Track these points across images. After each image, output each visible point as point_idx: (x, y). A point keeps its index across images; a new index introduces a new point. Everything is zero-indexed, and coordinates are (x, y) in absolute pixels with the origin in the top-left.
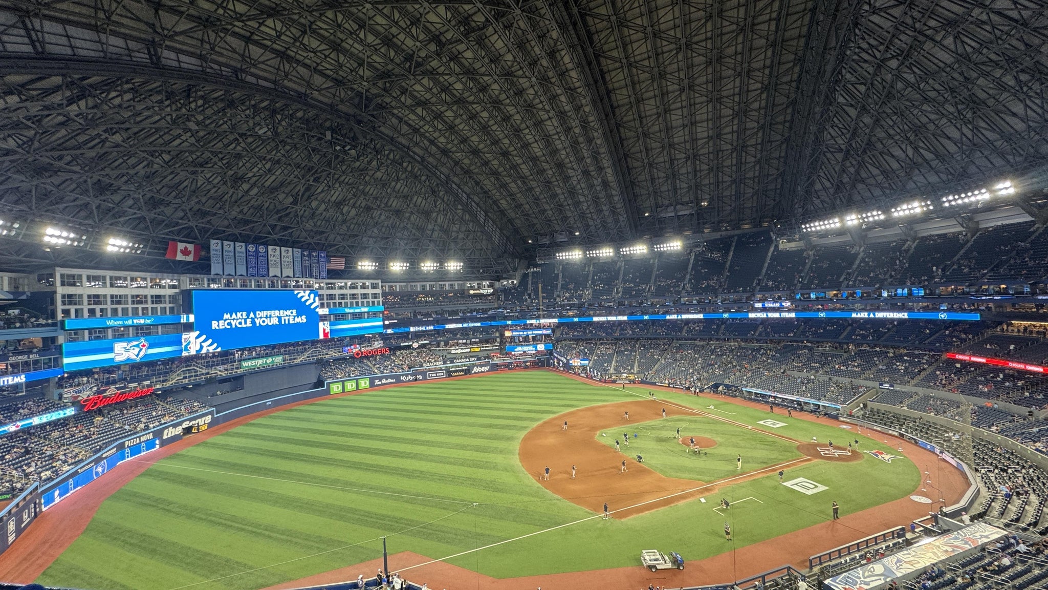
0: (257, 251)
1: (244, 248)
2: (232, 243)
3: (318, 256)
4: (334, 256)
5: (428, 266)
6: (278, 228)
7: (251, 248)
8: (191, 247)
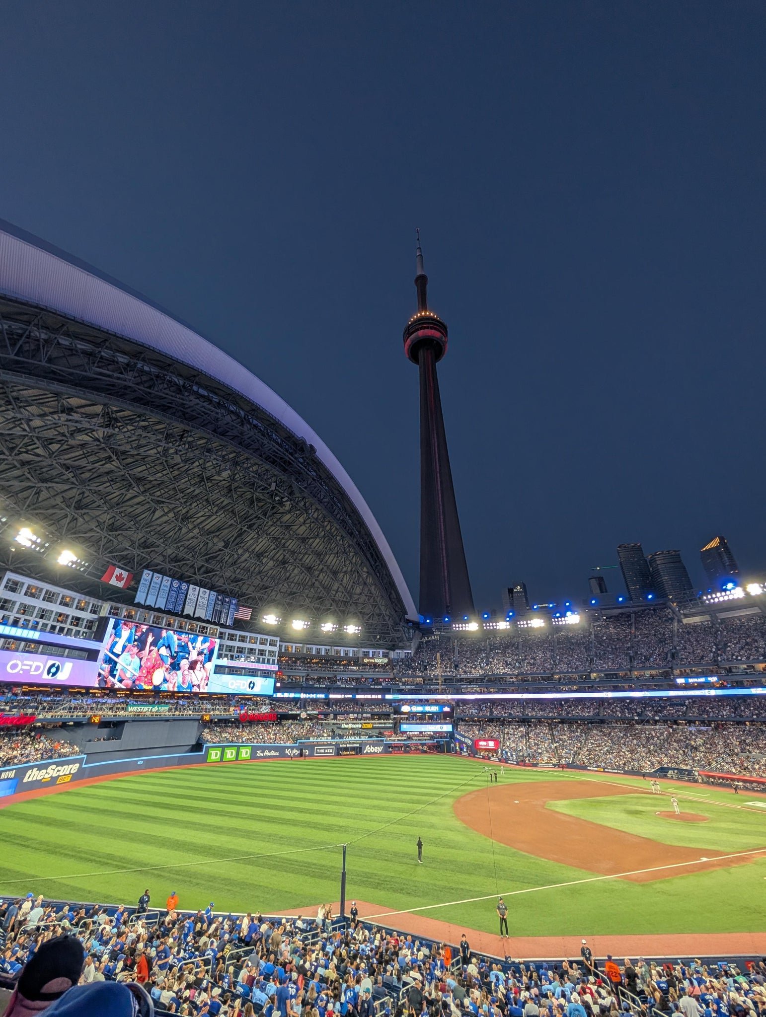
0: (179, 588)
1: (169, 582)
2: (161, 576)
3: (230, 602)
4: (243, 606)
5: (328, 627)
6: (203, 569)
7: (176, 584)
8: (125, 574)
